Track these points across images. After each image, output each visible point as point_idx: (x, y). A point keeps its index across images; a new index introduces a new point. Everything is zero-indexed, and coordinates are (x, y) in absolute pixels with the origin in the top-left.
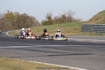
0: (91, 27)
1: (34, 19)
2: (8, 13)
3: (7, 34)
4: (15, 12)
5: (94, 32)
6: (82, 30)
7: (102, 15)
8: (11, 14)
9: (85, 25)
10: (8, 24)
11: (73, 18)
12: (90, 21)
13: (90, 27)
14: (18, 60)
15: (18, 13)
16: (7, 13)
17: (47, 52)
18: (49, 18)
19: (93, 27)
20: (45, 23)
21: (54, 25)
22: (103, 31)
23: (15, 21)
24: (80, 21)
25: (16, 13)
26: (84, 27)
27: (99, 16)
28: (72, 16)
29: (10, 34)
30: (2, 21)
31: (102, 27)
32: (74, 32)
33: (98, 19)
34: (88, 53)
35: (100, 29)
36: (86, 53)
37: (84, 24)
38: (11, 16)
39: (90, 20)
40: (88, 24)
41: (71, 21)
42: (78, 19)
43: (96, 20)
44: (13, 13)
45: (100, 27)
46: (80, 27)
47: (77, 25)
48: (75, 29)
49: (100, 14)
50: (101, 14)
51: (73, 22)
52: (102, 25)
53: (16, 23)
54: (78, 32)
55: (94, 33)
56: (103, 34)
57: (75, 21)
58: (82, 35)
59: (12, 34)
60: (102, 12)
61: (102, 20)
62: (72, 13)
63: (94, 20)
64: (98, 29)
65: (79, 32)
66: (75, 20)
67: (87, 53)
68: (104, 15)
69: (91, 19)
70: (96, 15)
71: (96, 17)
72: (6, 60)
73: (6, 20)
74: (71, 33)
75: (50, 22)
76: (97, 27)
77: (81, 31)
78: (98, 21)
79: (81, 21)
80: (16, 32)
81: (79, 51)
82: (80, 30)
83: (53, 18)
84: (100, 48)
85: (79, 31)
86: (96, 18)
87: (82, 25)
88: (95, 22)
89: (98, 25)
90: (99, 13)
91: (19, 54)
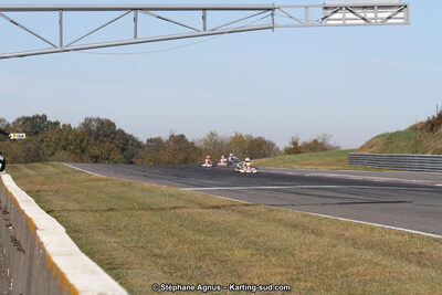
1: (273, 145)
2: (237, 135)
4: (246, 135)
6: (350, 162)
7: (379, 141)
8: (241, 137)
11: (329, 144)
15: (251, 136)
16: (234, 135)
17: (335, 198)
18: (295, 143)
20: (288, 151)
21: (303, 155)
22: (383, 164)
23: (246, 147)
25: (248, 136)
26: (353, 157)
27: (374, 141)
28: (327, 141)
32: (338, 166)
33: (373, 147)
34: (392, 199)
37: (353, 154)
40: (359, 154)
41: (326, 149)
43: (370, 148)
45: (379, 159)
46: (346, 157)
48: (338, 161)
54: (343, 165)
60: (378, 137)
61: (380, 148)
62: (328, 137)
63: (367, 148)
66: (331, 147)
68: (382, 141)
69: (363, 146)
70: (371, 141)
74: (334, 166)
75: (295, 149)
82: (347, 162)
83: (300, 144)
85: (345, 164)
86: (370, 145)
88: (369, 151)
90: (374, 138)
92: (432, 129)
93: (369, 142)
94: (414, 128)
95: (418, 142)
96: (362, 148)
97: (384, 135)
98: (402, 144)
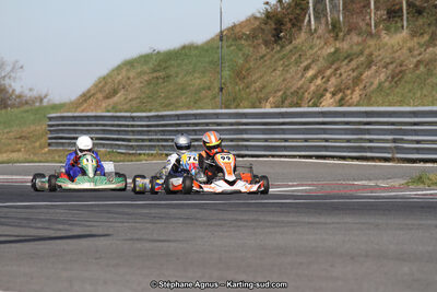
0: (90, 125)
5: (104, 145)
6: (50, 138)
7: (132, 74)
9: (63, 118)
11: (14, 91)
12: (85, 101)
13: (83, 125)
19: (97, 125)
22: (137, 140)
24: (41, 100)
26: (58, 125)
27: (120, 77)
28: (7, 82)
31: (133, 126)
32: (19, 150)
33: (115, 92)
34: (77, 231)
35: (126, 132)
36: (70, 234)
37: (58, 115)
39: (84, 95)
40: (76, 114)
41: (4, 105)
42: (35, 94)
43: (107, 97)
45: (128, 126)
46: (43, 127)
47: (32, 117)
48: (20, 138)
49: (124, 73)
50: (128, 70)
51: (13, 106)
52: (133, 118)
54: (34, 148)
55: (103, 150)
56: (140, 154)
57: (23, 102)
58: (52, 162)
60: (130, 64)
61: (134, 95)
62: (8, 69)
63: (100, 96)
64: (119, 132)
65: (41, 147)
66: (20, 96)
67: (75, 233)
68: (140, 74)
69: (89, 91)
70: (109, 76)
71: (106, 83)
74: (6, 152)
76: (112, 126)
77: (49, 145)
78: (116, 99)
79: (45, 100)
81: (39, 225)
82: (45, 140)
84: (126, 210)
85: (38, 144)
86: (107, 87)
87: (50, 119)
88: (104, 105)
89: (118, 118)
90: (119, 68)
92: (277, 38)
93: (104, 80)
94: (230, 36)
95: (240, 75)
96: (86, 97)
97: (145, 59)
98: (197, 81)
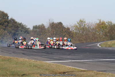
2: (100, 22)
3: (98, 45)
4: (107, 22)
8: (103, 23)
10: (100, 34)
14: (110, 74)
15: (111, 22)
16: (98, 22)
23: (108, 31)
25: (109, 22)
29: (102, 45)
30: (93, 31)
38: (103, 25)
44: (106, 22)
53: (108, 33)
59: (104, 45)
72: (97, 74)
73: (97, 30)
80: (109, 44)
91: (111, 68)
